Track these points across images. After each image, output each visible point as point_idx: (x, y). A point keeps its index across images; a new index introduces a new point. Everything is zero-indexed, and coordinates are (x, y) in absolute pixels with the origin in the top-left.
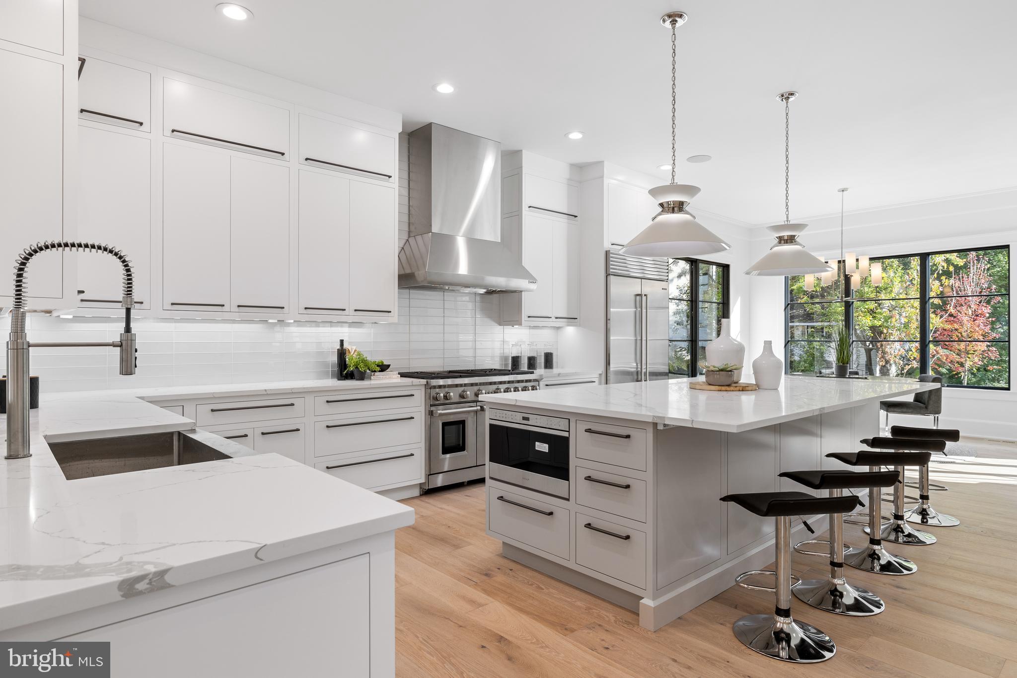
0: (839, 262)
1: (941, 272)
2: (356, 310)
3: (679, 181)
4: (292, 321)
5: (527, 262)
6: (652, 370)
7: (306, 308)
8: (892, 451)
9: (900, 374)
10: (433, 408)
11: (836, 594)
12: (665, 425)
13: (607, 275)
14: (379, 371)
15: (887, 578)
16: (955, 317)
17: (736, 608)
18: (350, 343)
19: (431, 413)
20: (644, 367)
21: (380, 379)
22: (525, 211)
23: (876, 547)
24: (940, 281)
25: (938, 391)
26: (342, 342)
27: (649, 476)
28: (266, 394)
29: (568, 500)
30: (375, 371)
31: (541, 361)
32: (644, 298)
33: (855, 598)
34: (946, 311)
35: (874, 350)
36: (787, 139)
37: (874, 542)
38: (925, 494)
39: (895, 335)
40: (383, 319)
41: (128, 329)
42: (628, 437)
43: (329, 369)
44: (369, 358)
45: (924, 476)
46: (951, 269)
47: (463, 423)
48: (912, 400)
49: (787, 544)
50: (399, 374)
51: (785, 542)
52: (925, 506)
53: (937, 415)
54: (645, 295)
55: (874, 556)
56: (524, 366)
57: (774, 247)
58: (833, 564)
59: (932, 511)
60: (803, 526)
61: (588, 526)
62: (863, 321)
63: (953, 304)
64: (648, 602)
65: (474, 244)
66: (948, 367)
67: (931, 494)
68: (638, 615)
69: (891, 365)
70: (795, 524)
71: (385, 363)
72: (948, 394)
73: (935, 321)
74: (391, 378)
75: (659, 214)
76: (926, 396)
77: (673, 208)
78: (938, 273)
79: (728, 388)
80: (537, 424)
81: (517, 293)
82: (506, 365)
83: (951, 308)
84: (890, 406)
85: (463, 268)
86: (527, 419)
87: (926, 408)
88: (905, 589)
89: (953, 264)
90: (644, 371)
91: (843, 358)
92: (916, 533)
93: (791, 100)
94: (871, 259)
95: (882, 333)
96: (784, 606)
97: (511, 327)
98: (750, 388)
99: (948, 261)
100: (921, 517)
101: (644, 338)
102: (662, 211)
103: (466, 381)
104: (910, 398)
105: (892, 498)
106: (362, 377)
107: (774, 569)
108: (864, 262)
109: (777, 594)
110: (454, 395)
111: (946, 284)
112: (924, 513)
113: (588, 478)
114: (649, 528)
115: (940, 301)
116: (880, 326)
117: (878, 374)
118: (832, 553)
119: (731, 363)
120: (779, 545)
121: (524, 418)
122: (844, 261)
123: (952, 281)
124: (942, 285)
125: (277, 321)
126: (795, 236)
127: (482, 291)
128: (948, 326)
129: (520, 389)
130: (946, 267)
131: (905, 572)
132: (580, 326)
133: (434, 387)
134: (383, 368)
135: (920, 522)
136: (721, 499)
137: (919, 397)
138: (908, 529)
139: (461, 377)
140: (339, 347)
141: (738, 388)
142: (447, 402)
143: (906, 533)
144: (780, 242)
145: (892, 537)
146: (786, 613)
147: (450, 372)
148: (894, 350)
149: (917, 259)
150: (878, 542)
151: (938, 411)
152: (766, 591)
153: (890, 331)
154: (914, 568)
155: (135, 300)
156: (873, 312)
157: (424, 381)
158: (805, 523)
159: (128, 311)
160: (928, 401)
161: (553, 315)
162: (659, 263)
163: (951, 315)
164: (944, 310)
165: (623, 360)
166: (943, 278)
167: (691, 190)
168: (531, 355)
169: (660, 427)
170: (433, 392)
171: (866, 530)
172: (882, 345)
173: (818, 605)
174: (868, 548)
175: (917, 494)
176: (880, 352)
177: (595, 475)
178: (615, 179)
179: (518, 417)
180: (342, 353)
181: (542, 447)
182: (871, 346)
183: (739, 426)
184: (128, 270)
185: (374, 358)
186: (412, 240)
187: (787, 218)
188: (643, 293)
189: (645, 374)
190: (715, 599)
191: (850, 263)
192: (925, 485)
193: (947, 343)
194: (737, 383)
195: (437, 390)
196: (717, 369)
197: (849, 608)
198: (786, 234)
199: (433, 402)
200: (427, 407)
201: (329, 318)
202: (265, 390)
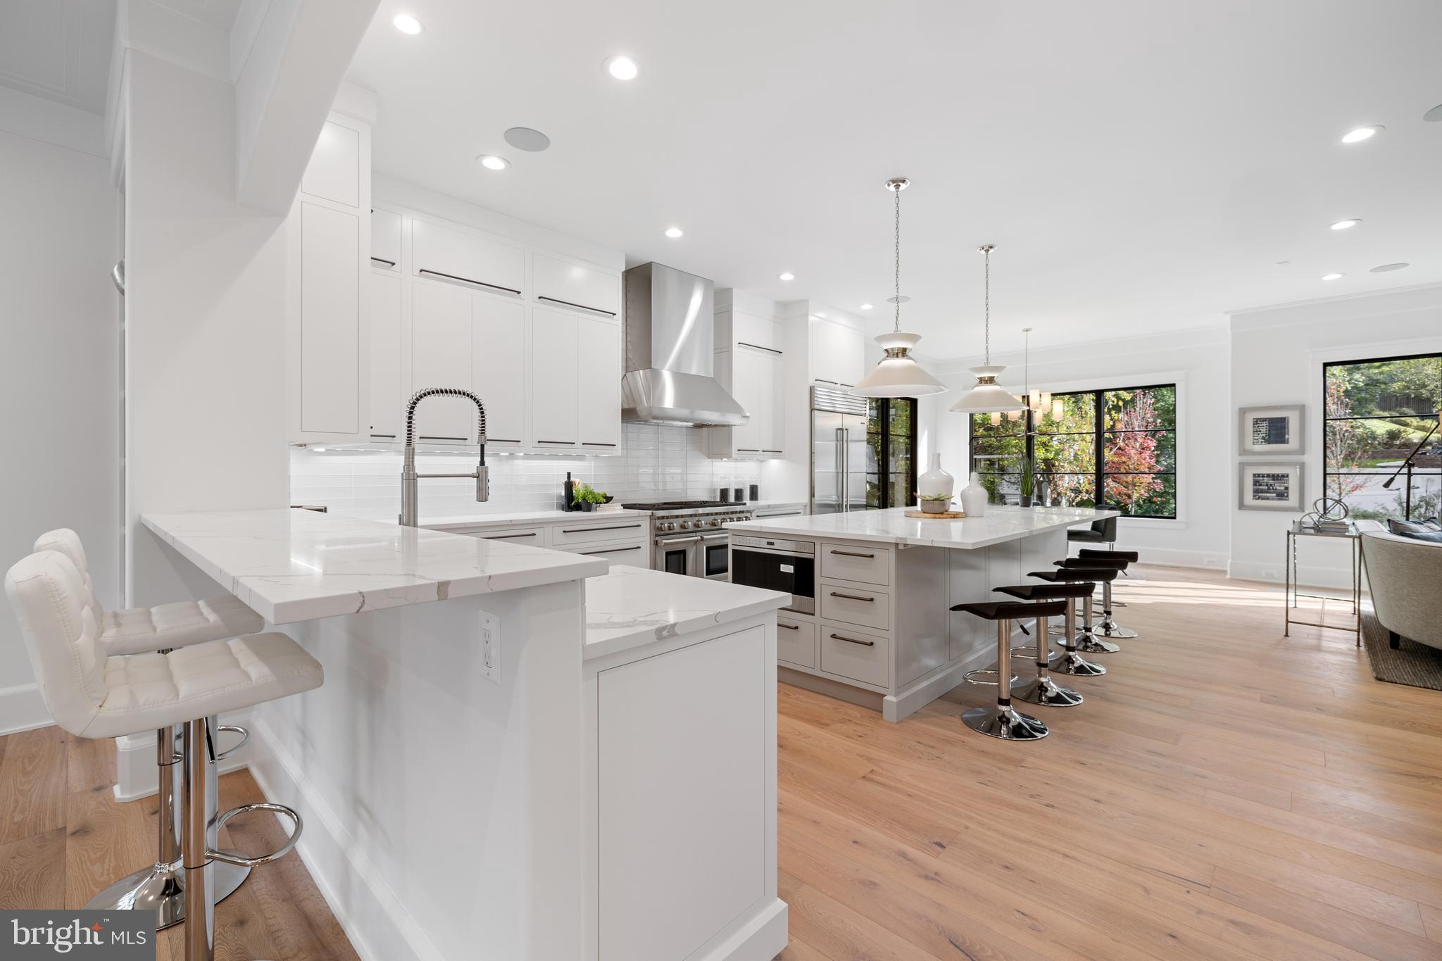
0: (1024, 397)
1: (1111, 407)
2: (583, 444)
3: (904, 329)
4: (522, 454)
5: (737, 396)
6: (852, 503)
7: (539, 442)
8: (1064, 583)
9: (1071, 505)
10: (657, 538)
11: (1042, 688)
12: (905, 545)
13: (812, 410)
14: (605, 503)
15: (1081, 679)
16: (1123, 450)
17: (960, 704)
18: (577, 476)
19: (656, 543)
20: (845, 500)
21: (605, 510)
22: (735, 348)
23: (1071, 653)
24: (1110, 415)
25: (1113, 520)
26: (569, 474)
27: (892, 589)
28: (511, 524)
29: (813, 615)
30: (601, 503)
31: (747, 494)
32: (845, 432)
33: (1058, 693)
34: (1116, 444)
35: (1045, 483)
36: (987, 288)
37: (1069, 648)
38: (1108, 610)
39: (1068, 468)
40: (605, 453)
41: (482, 463)
42: (872, 556)
43: (553, 500)
44: (596, 491)
45: (1107, 593)
46: (1121, 403)
47: (683, 552)
48: (1089, 529)
49: (1008, 644)
50: (622, 505)
51: (1006, 643)
52: (1108, 621)
53: (1112, 543)
54: (846, 429)
55: (1069, 660)
56: (732, 499)
57: (975, 387)
58: (1040, 665)
59: (1114, 625)
60: (1020, 630)
61: (834, 636)
62: (1040, 454)
63: (1122, 438)
64: (890, 698)
65: (682, 379)
66: (1116, 499)
67: (1113, 609)
68: (882, 712)
69: (1062, 497)
70: (1013, 627)
71: (608, 495)
72: (1123, 524)
73: (1108, 455)
74: (615, 510)
75: (884, 359)
76: (1103, 524)
77: (897, 354)
78: (1108, 408)
79: (941, 516)
80: (781, 548)
81: (728, 427)
82: (715, 497)
83: (1121, 441)
84: (1074, 535)
85: (669, 401)
86: (772, 544)
87: (1103, 536)
88: (1098, 686)
89: (1122, 399)
90: (845, 503)
91: (1027, 490)
92: (1102, 644)
93: (990, 252)
94: (1053, 395)
95: (1054, 465)
96: (1005, 696)
97: (719, 460)
98: (960, 516)
99: (1118, 398)
100: (1104, 630)
101: (845, 471)
102: (887, 356)
103: (701, 511)
104: (1087, 527)
105: (1081, 613)
106: (589, 509)
107: (997, 667)
108: (1047, 399)
109: (999, 687)
110: (676, 525)
111: (1116, 418)
112: (1107, 627)
113: (834, 594)
114: (891, 635)
115: (1111, 435)
116: (1052, 459)
117: (1048, 504)
118: (1039, 656)
119: (943, 494)
120: (1001, 646)
121: (769, 543)
122: (1028, 397)
123: (1121, 415)
124: (1112, 420)
125: (508, 454)
126: (994, 377)
127: (690, 424)
128: (1116, 459)
129: (735, 519)
130: (1115, 402)
131: (1095, 674)
132: (784, 459)
133: (659, 518)
134: (608, 499)
135: (1104, 635)
136: (951, 609)
137: (1096, 525)
138: (1095, 640)
139: (682, 508)
140: (566, 479)
141: (950, 516)
142: (671, 532)
143: (1094, 643)
144: (981, 382)
145: (1081, 647)
146: (1006, 703)
147: (665, 504)
148: (1066, 483)
149: (1092, 396)
150: (1073, 649)
151: (1113, 539)
152: (988, 685)
153: (1062, 464)
154: (1103, 670)
155: (488, 438)
156: (1045, 445)
157: (649, 512)
158: (1022, 627)
159: (482, 446)
160: (1105, 530)
161: (761, 450)
162: (850, 397)
163: (1119, 448)
164: (1113, 444)
165: (826, 493)
166: (1113, 412)
167: (914, 338)
168: (738, 487)
169: (901, 547)
170: (658, 523)
171: (1060, 642)
172: (1054, 478)
173: (1027, 699)
174: (1064, 655)
175: (1101, 609)
176: (1052, 485)
177: (839, 591)
178: (816, 317)
179: (763, 543)
180: (569, 486)
181: (787, 569)
182: (1041, 479)
183: (973, 544)
184: (482, 413)
185: (599, 490)
186: (629, 375)
187: (988, 360)
188: (844, 428)
189: (846, 506)
190: (941, 698)
191: (1034, 399)
192: (1108, 602)
193: (1116, 476)
194: (947, 511)
195: (661, 521)
196: (932, 499)
197: (1051, 700)
198: (986, 375)
199: (658, 532)
200: (652, 537)
201: (554, 451)
202: (511, 521)
